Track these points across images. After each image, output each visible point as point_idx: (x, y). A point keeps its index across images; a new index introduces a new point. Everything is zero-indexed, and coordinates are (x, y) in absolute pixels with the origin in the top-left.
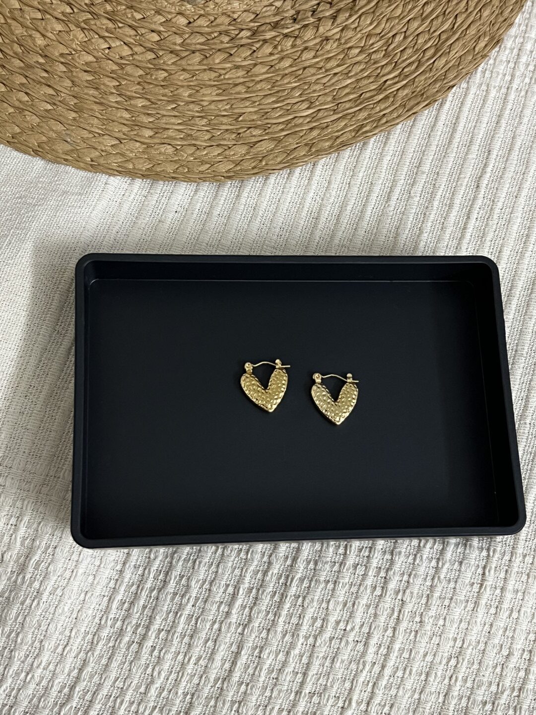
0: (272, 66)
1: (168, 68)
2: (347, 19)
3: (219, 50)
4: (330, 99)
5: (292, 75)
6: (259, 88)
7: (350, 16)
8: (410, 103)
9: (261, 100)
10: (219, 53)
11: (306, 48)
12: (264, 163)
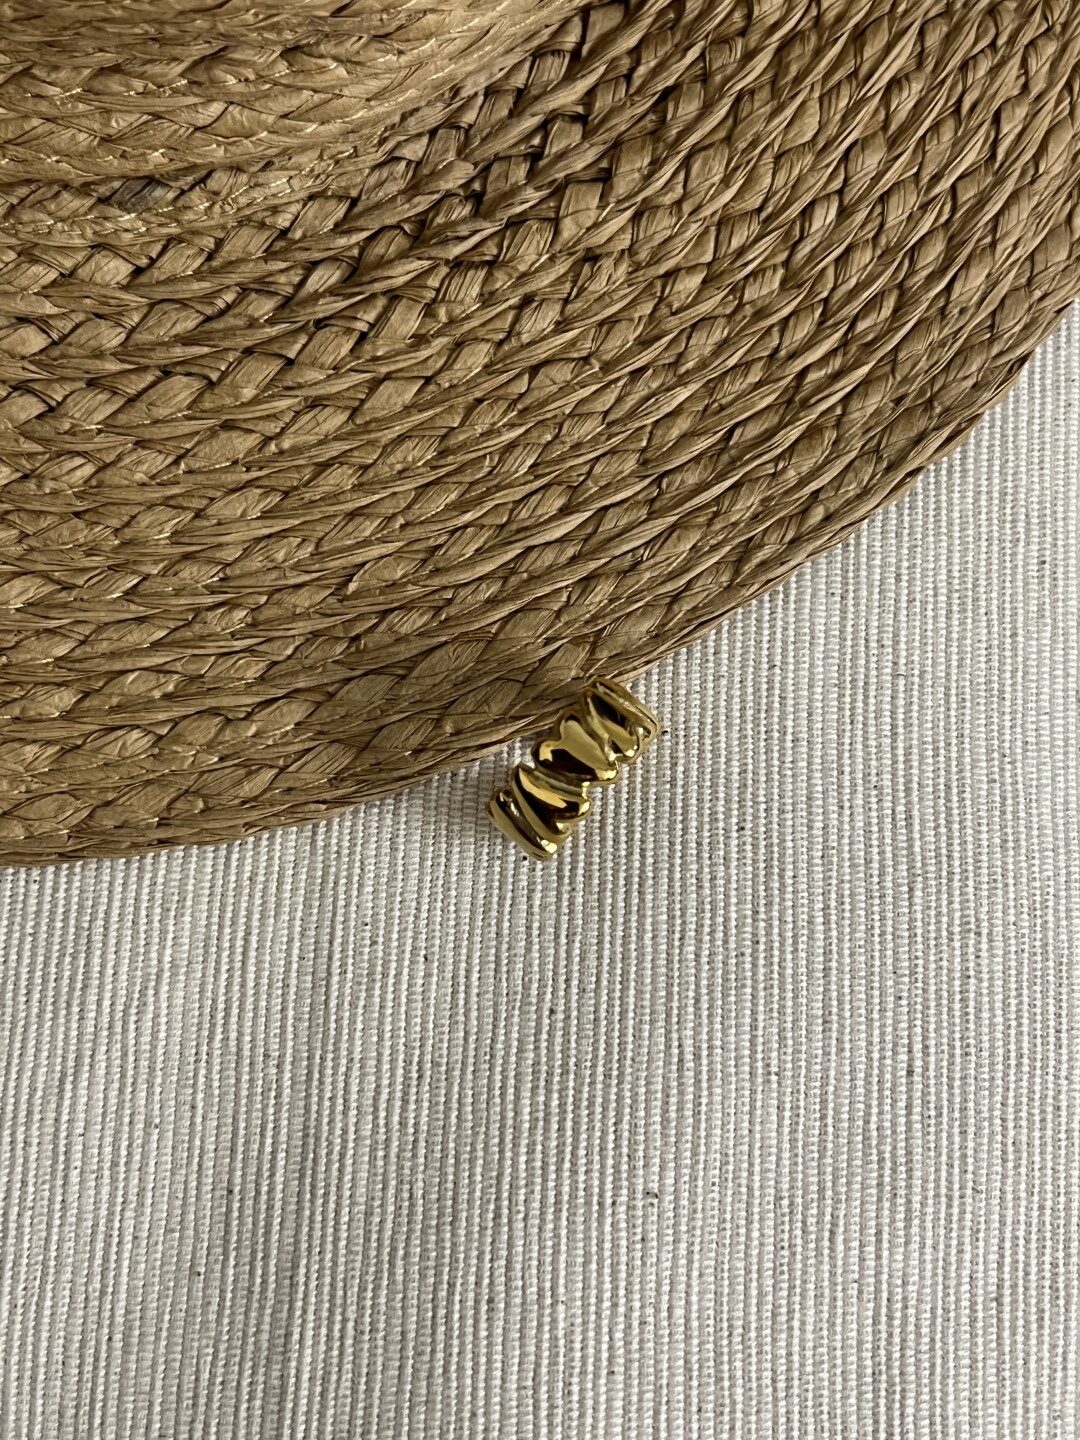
0: (428, 380)
1: (89, 447)
2: (647, 179)
3: (248, 351)
4: (630, 464)
5: (499, 398)
6: (399, 467)
7: (656, 164)
8: (893, 439)
9: (409, 507)
10: (250, 364)
11: (527, 300)
12: (448, 729)
